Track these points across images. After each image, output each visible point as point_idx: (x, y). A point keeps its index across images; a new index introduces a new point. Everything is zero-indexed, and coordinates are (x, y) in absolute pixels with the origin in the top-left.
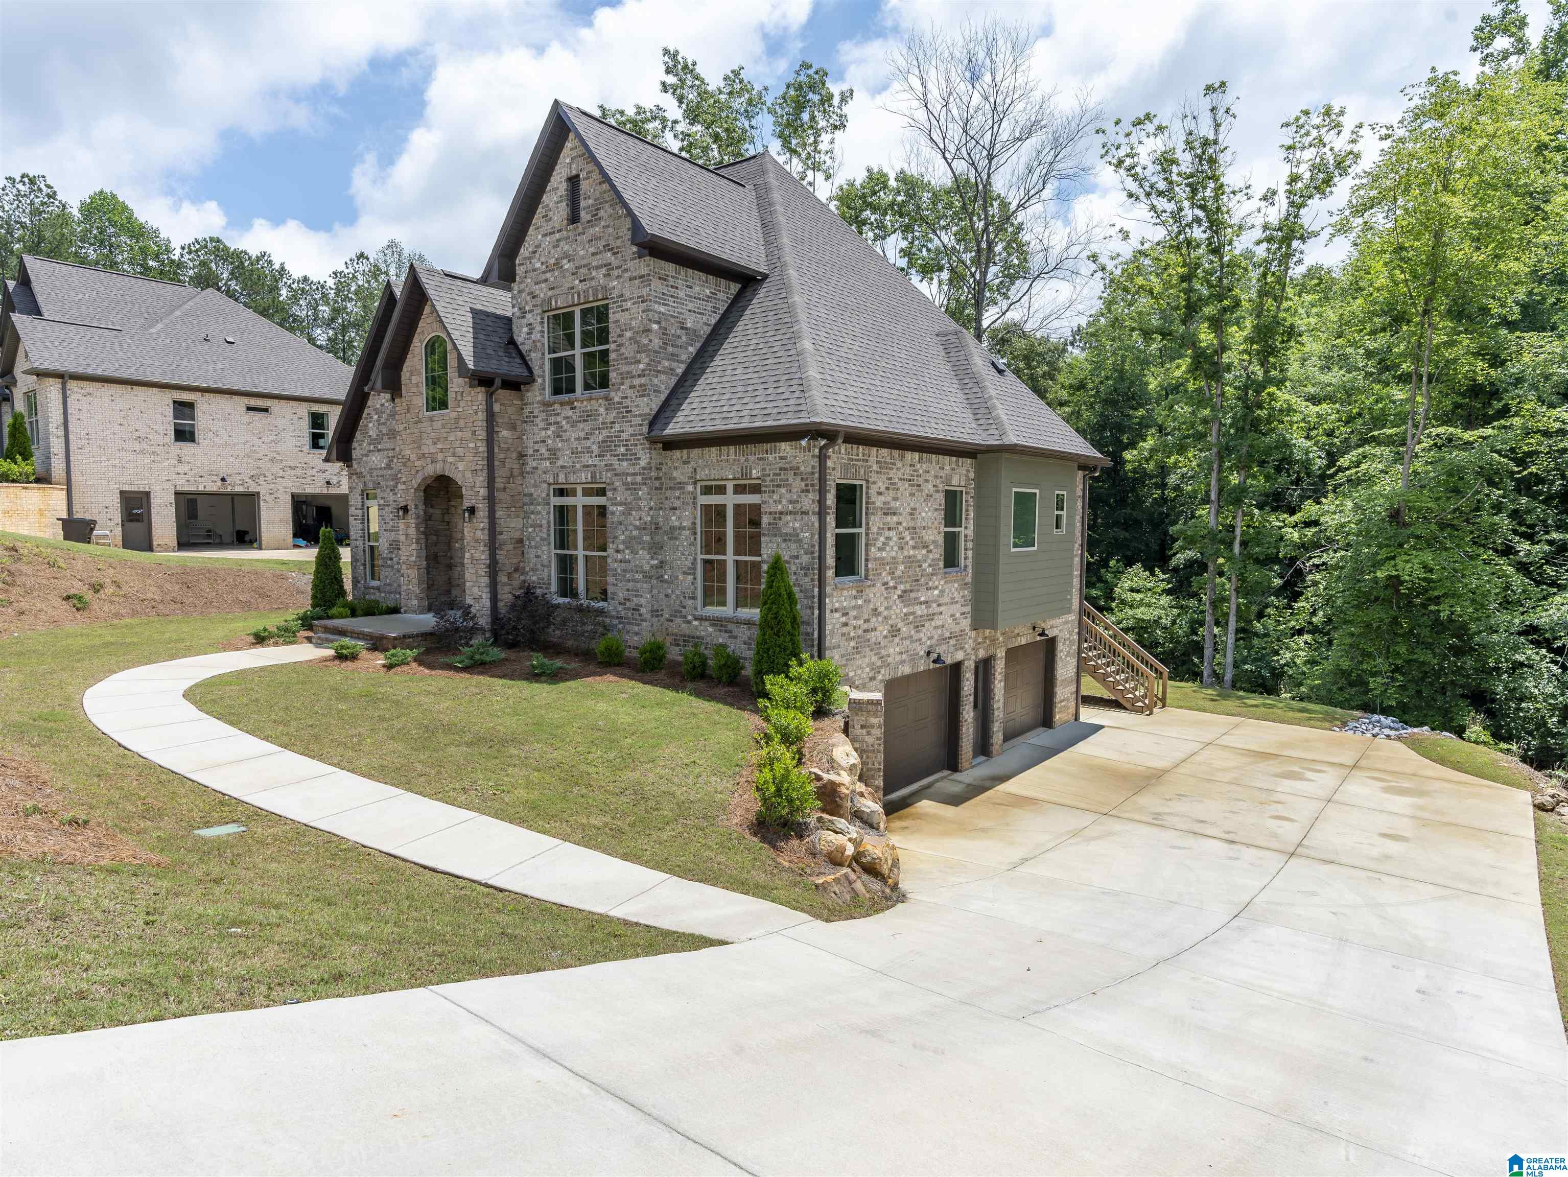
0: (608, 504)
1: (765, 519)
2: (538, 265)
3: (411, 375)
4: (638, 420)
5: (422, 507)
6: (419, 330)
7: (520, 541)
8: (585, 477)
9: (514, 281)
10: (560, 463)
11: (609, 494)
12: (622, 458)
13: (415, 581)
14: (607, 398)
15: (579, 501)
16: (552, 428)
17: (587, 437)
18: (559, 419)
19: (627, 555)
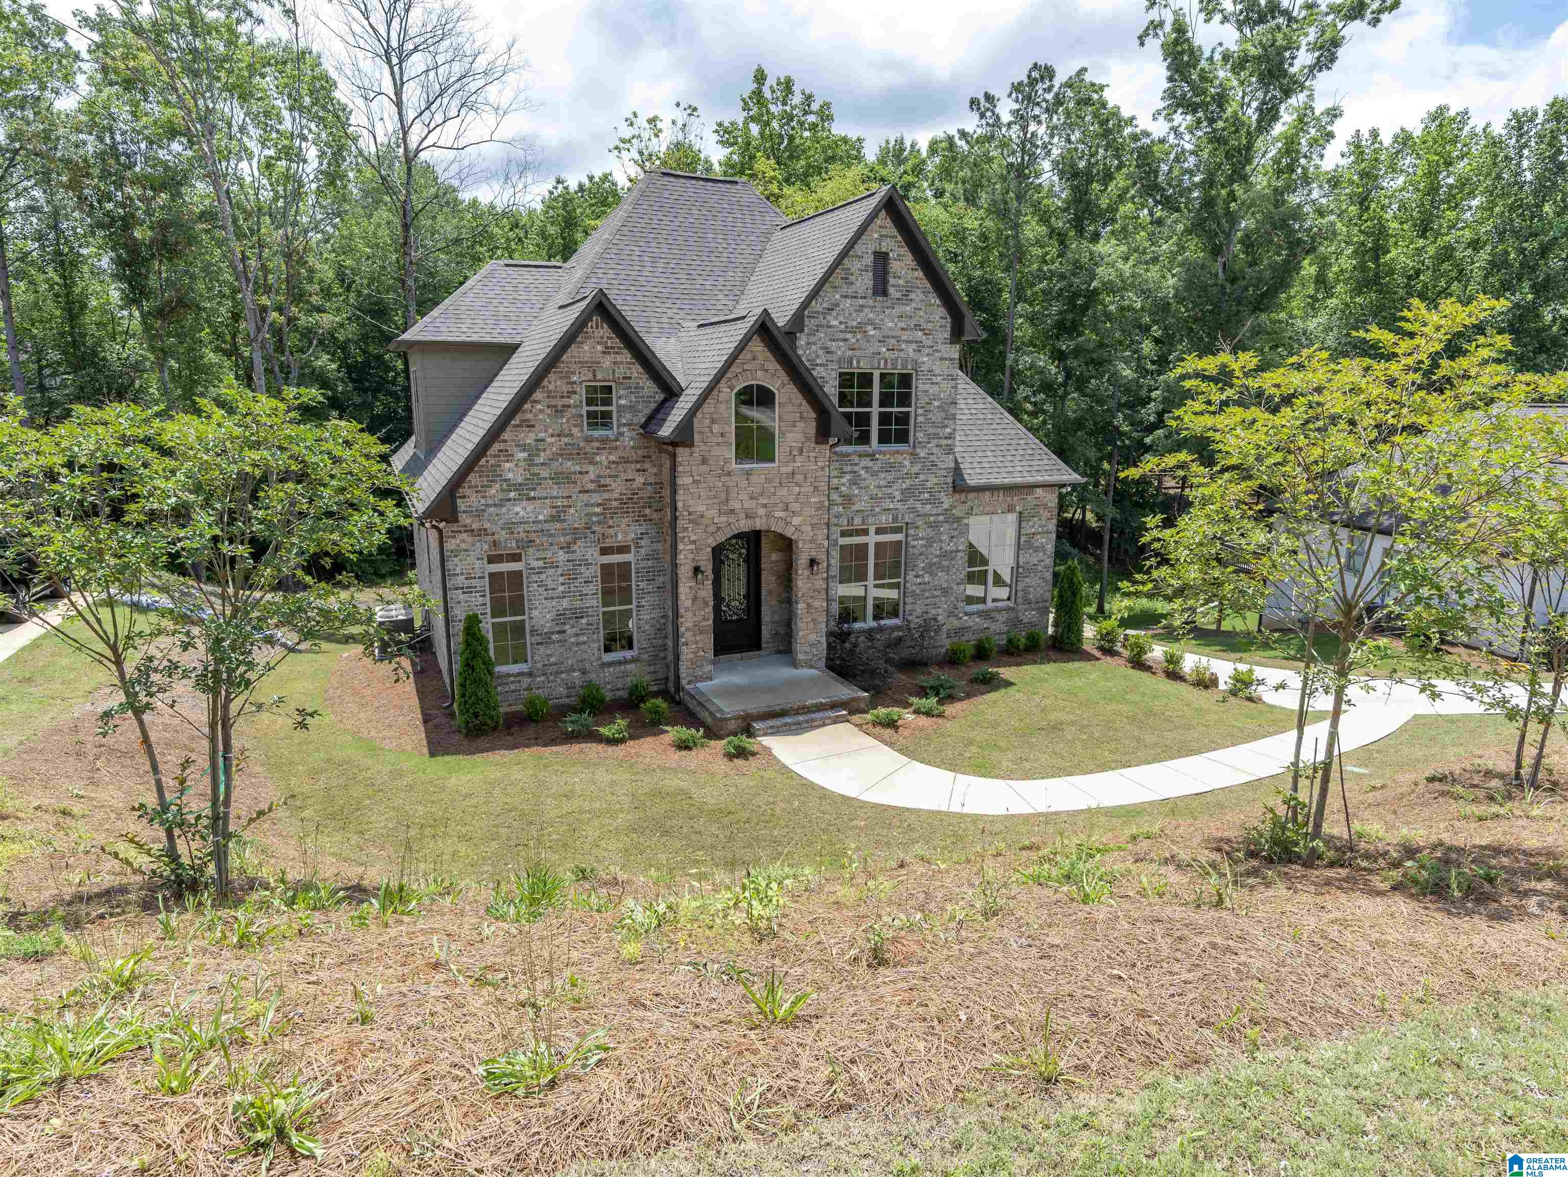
0: (907, 540)
2: (835, 323)
4: (944, 473)
8: (885, 520)
9: (802, 333)
10: (855, 508)
11: (910, 532)
12: (926, 502)
14: (911, 453)
15: (872, 539)
16: (848, 477)
17: (889, 485)
18: (856, 468)
19: (927, 578)
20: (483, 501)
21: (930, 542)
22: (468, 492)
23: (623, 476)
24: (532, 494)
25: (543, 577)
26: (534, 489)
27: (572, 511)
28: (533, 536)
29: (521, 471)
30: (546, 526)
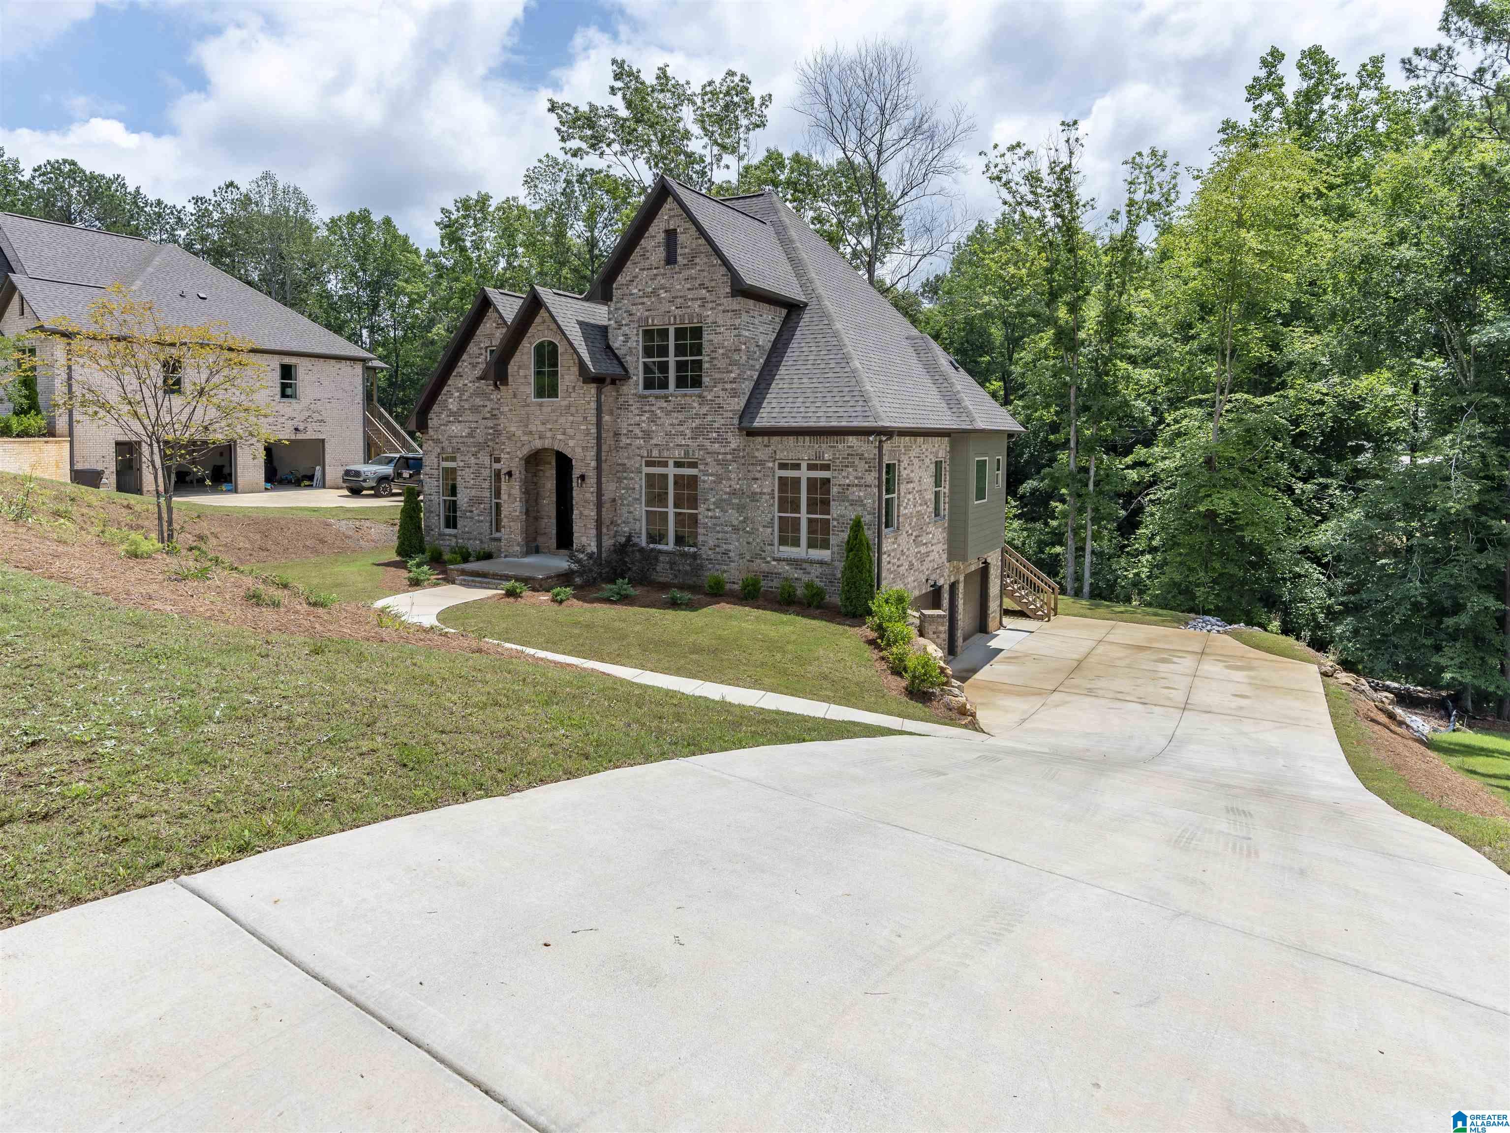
0: (699, 475)
1: (834, 490)
2: (635, 291)
3: (520, 367)
4: (729, 414)
5: (523, 472)
6: (528, 335)
7: (614, 500)
8: (678, 454)
9: (611, 300)
10: (653, 442)
11: (701, 467)
12: (714, 441)
13: (518, 531)
14: (700, 396)
15: (671, 471)
16: (647, 415)
17: (681, 424)
18: (654, 408)
19: (718, 513)
20: (439, 422)
21: (719, 479)
24: (461, 419)
25: (465, 473)
27: (478, 431)
28: (460, 446)
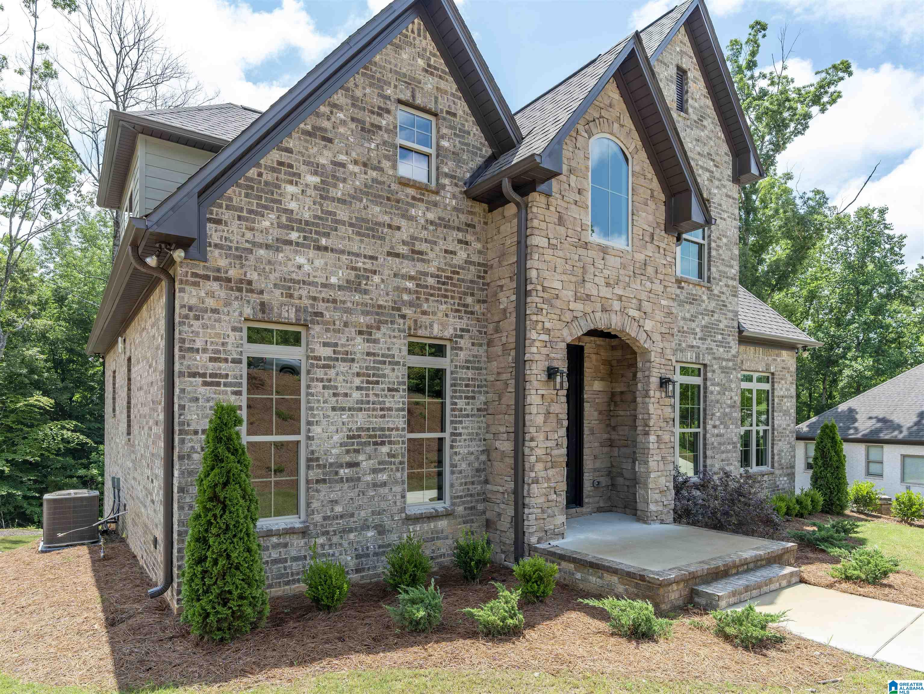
0: (707, 384)
1: (776, 402)
11: (710, 375)
17: (693, 319)
20: (249, 235)
22: (226, 215)
23: (442, 245)
24: (324, 241)
25: (332, 373)
26: (327, 235)
27: (376, 279)
28: (321, 307)
29: (309, 202)
30: (340, 295)
